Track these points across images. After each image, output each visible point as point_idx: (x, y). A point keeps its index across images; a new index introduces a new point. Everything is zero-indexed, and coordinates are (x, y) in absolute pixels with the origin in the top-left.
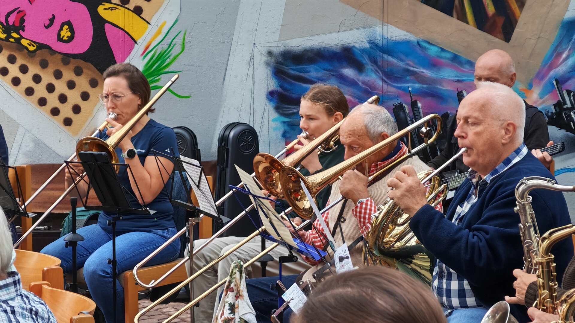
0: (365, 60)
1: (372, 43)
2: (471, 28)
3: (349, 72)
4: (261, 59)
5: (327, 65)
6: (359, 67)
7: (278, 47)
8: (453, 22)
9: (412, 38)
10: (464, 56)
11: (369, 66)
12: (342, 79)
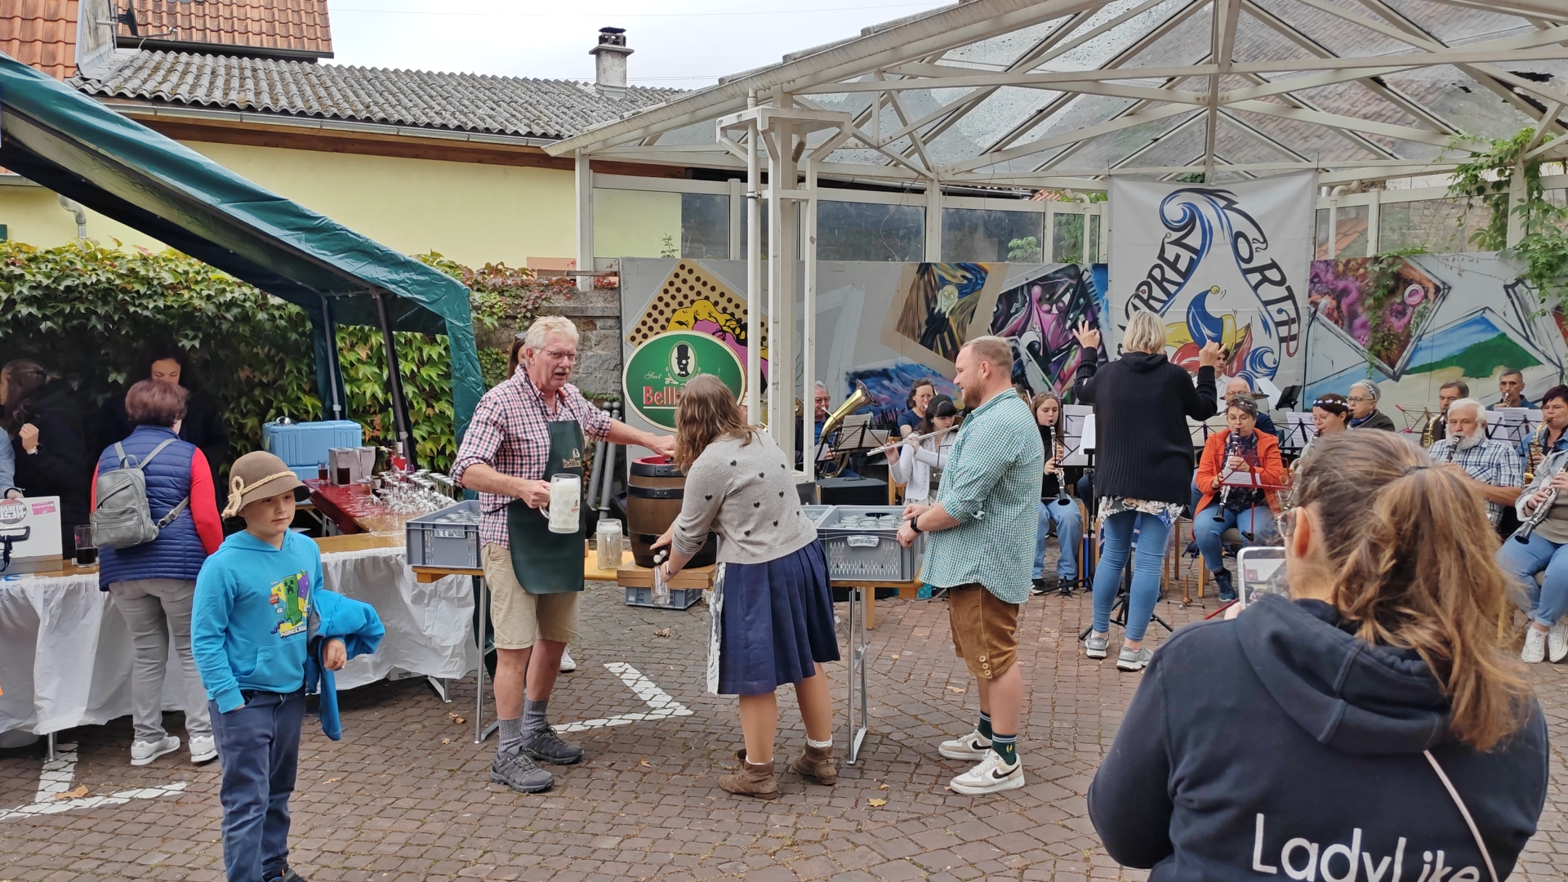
0: (893, 376)
1: (897, 367)
2: (941, 356)
3: (886, 382)
4: (843, 377)
5: (875, 379)
6: (891, 379)
7: (851, 370)
8: (933, 353)
9: (915, 363)
10: (938, 372)
11: (895, 379)
12: (883, 386)
